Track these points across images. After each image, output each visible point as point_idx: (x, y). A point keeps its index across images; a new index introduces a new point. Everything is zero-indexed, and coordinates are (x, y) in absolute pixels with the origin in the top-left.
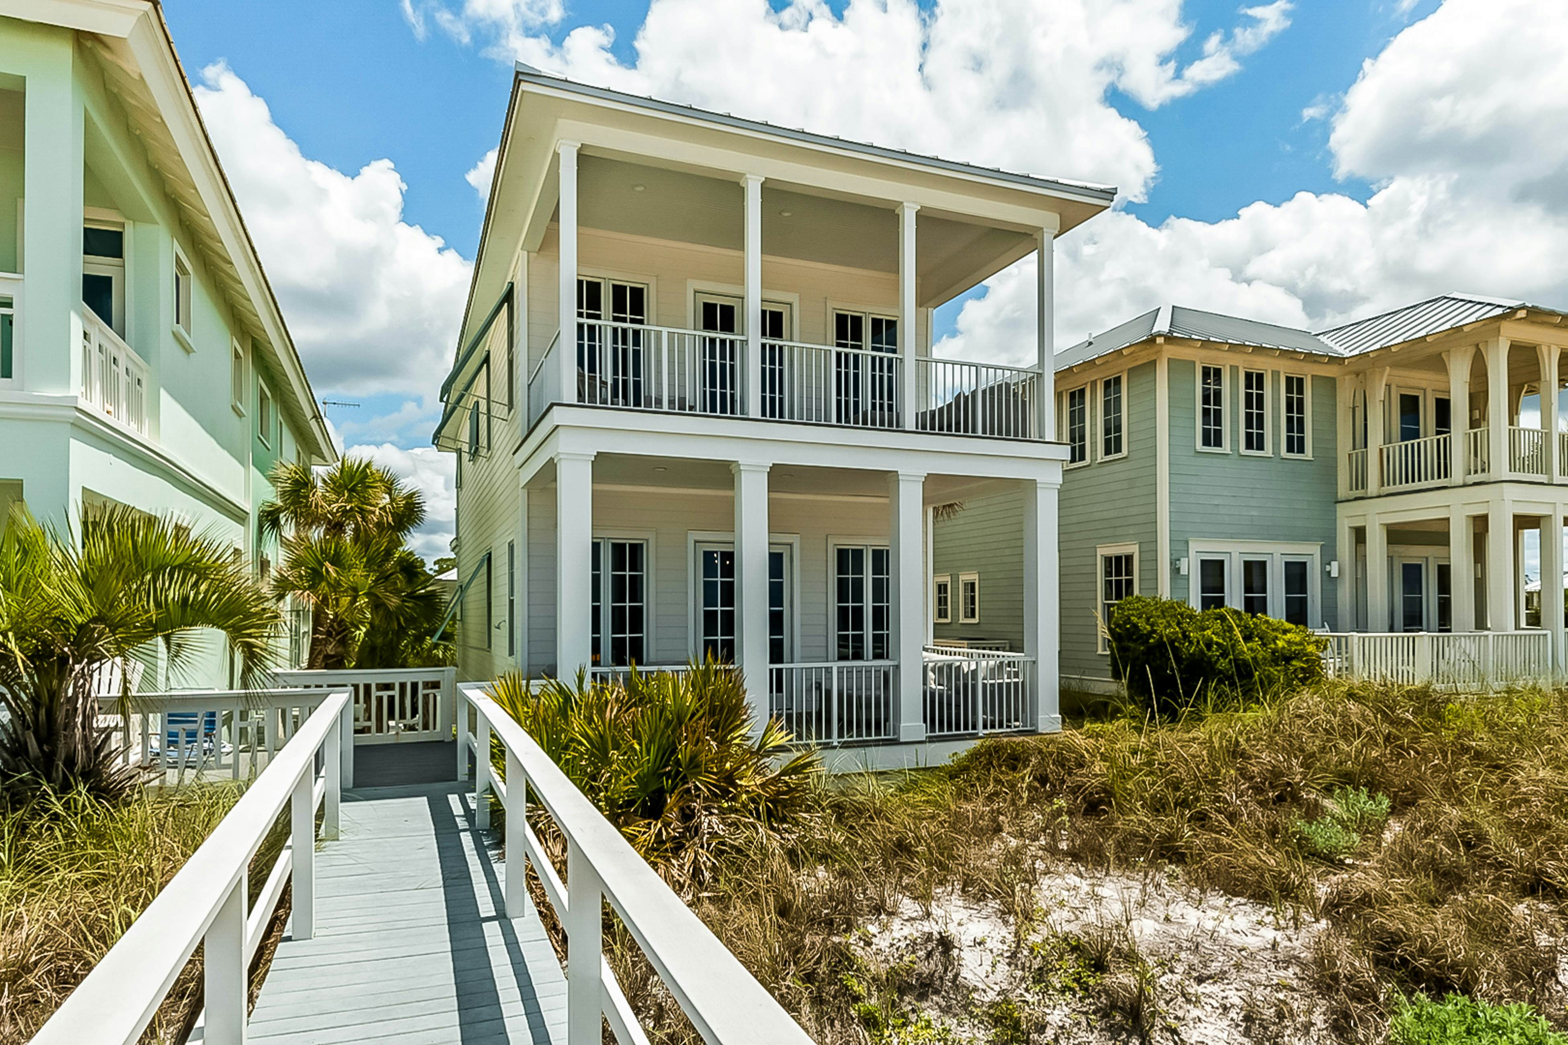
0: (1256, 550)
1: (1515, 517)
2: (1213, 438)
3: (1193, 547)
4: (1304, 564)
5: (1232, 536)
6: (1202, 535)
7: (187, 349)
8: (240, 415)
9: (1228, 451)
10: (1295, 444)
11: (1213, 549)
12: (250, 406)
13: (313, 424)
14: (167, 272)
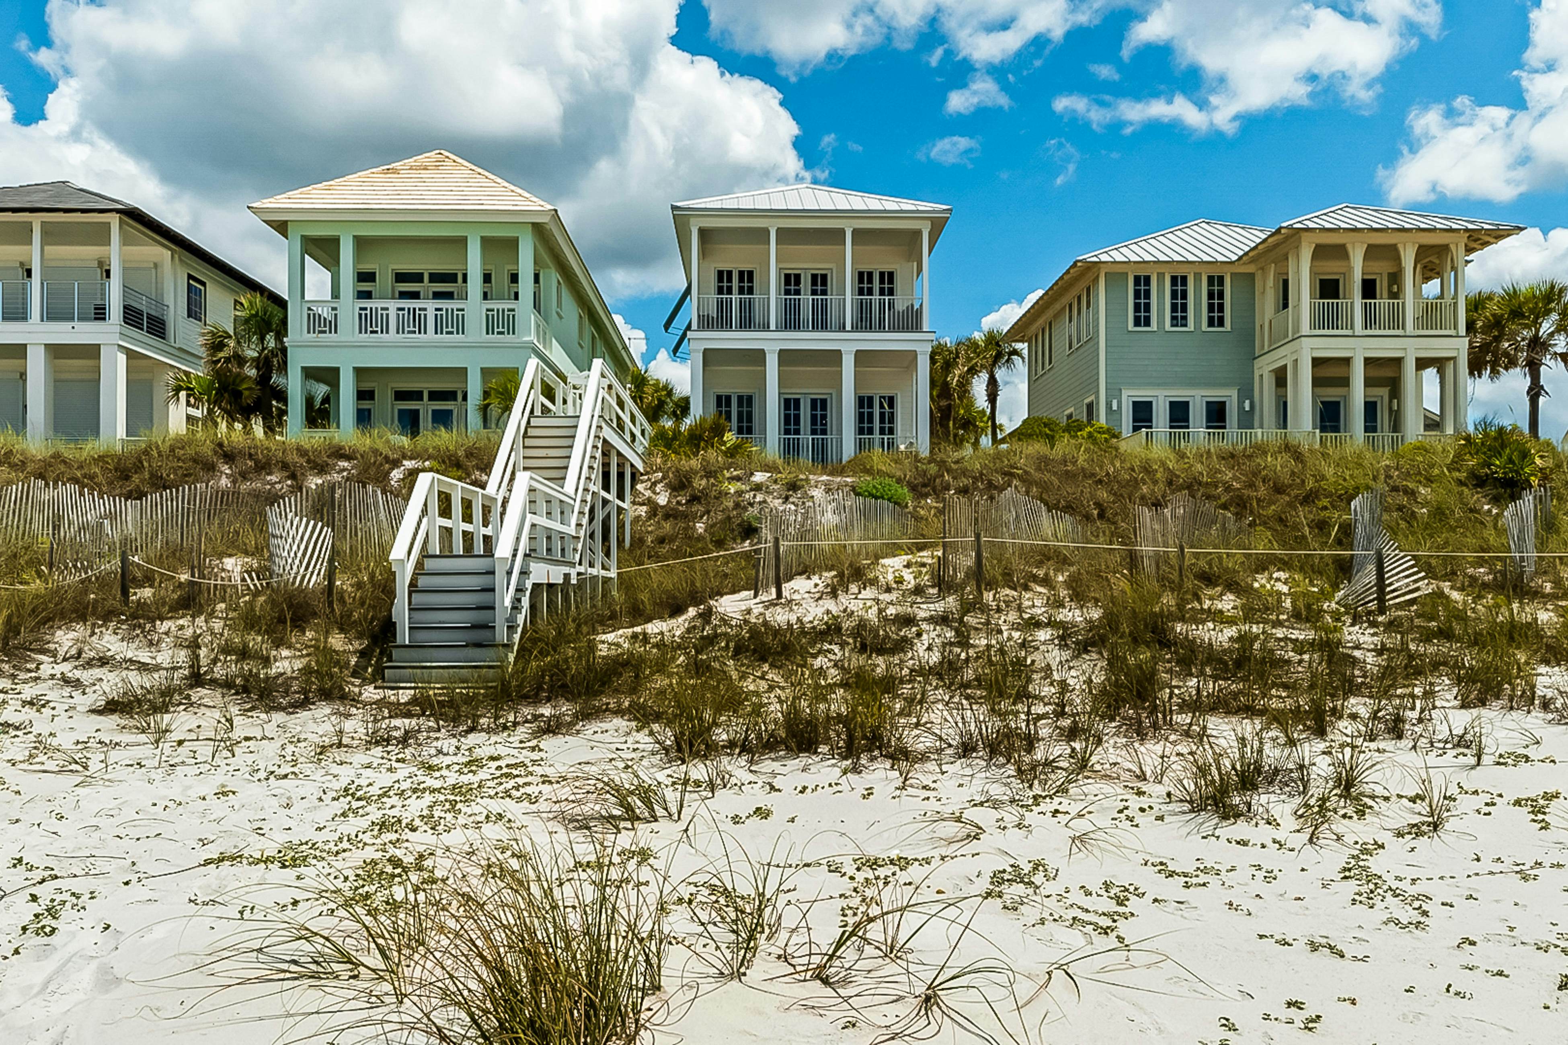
0: (1179, 394)
1: (1417, 359)
2: (1142, 319)
3: (1125, 394)
4: (1224, 403)
5: (1159, 385)
6: (1132, 385)
7: (561, 317)
8: (582, 347)
9: (1155, 329)
10: (1216, 321)
11: (1143, 394)
12: (587, 342)
13: (623, 352)
14: (555, 284)
